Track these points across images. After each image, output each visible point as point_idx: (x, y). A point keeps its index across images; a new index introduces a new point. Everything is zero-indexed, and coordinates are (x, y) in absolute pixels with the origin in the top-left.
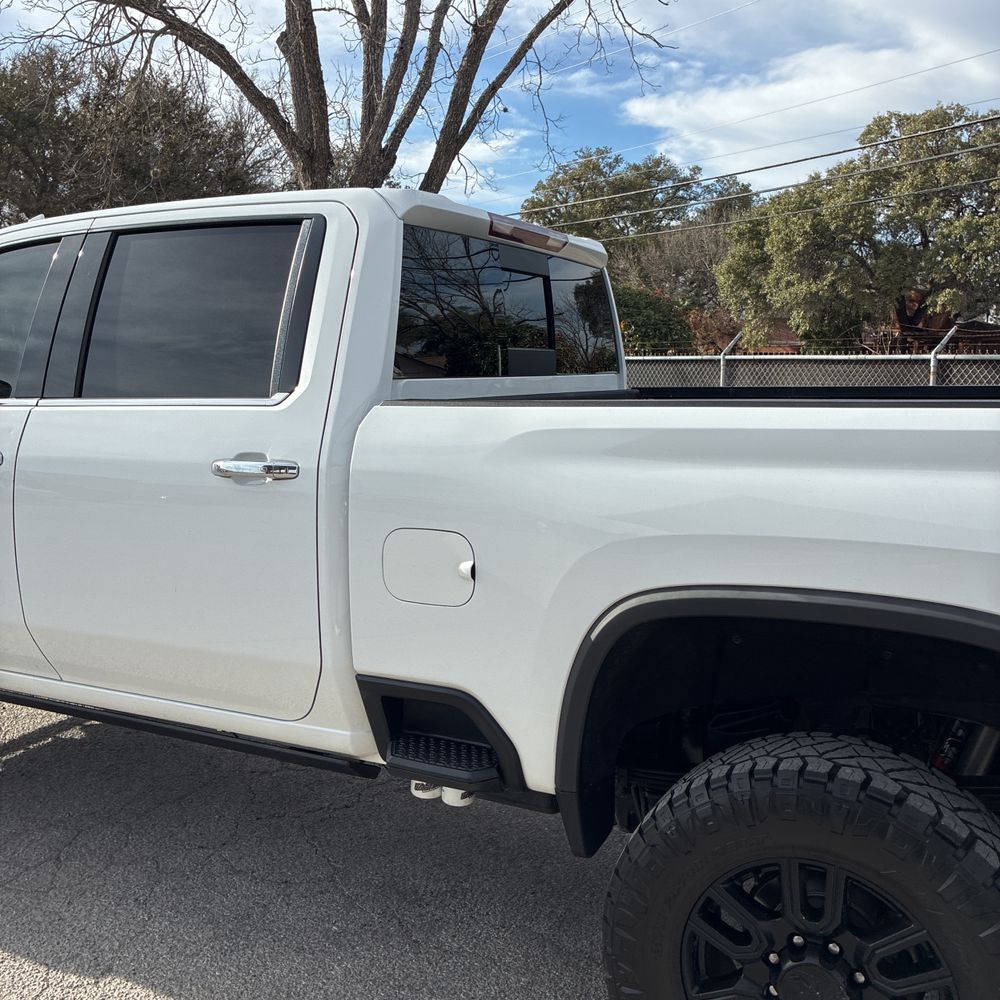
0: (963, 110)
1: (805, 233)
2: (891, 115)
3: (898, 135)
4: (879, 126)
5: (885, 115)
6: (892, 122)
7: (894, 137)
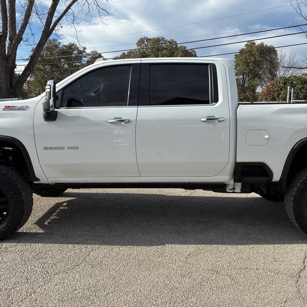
0: (164, 39)
2: (145, 37)
3: (147, 44)
4: (142, 40)
5: (143, 38)
6: (145, 40)
7: (145, 44)
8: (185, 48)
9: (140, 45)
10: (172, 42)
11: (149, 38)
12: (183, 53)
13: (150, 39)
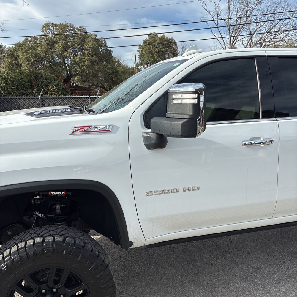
0: (72, 25)
1: (33, 57)
2: (50, 23)
3: (53, 29)
4: (47, 26)
5: (48, 23)
6: (50, 25)
7: (51, 30)
8: (96, 36)
9: (45, 30)
10: (82, 29)
11: (55, 23)
12: (94, 41)
13: (56, 25)
